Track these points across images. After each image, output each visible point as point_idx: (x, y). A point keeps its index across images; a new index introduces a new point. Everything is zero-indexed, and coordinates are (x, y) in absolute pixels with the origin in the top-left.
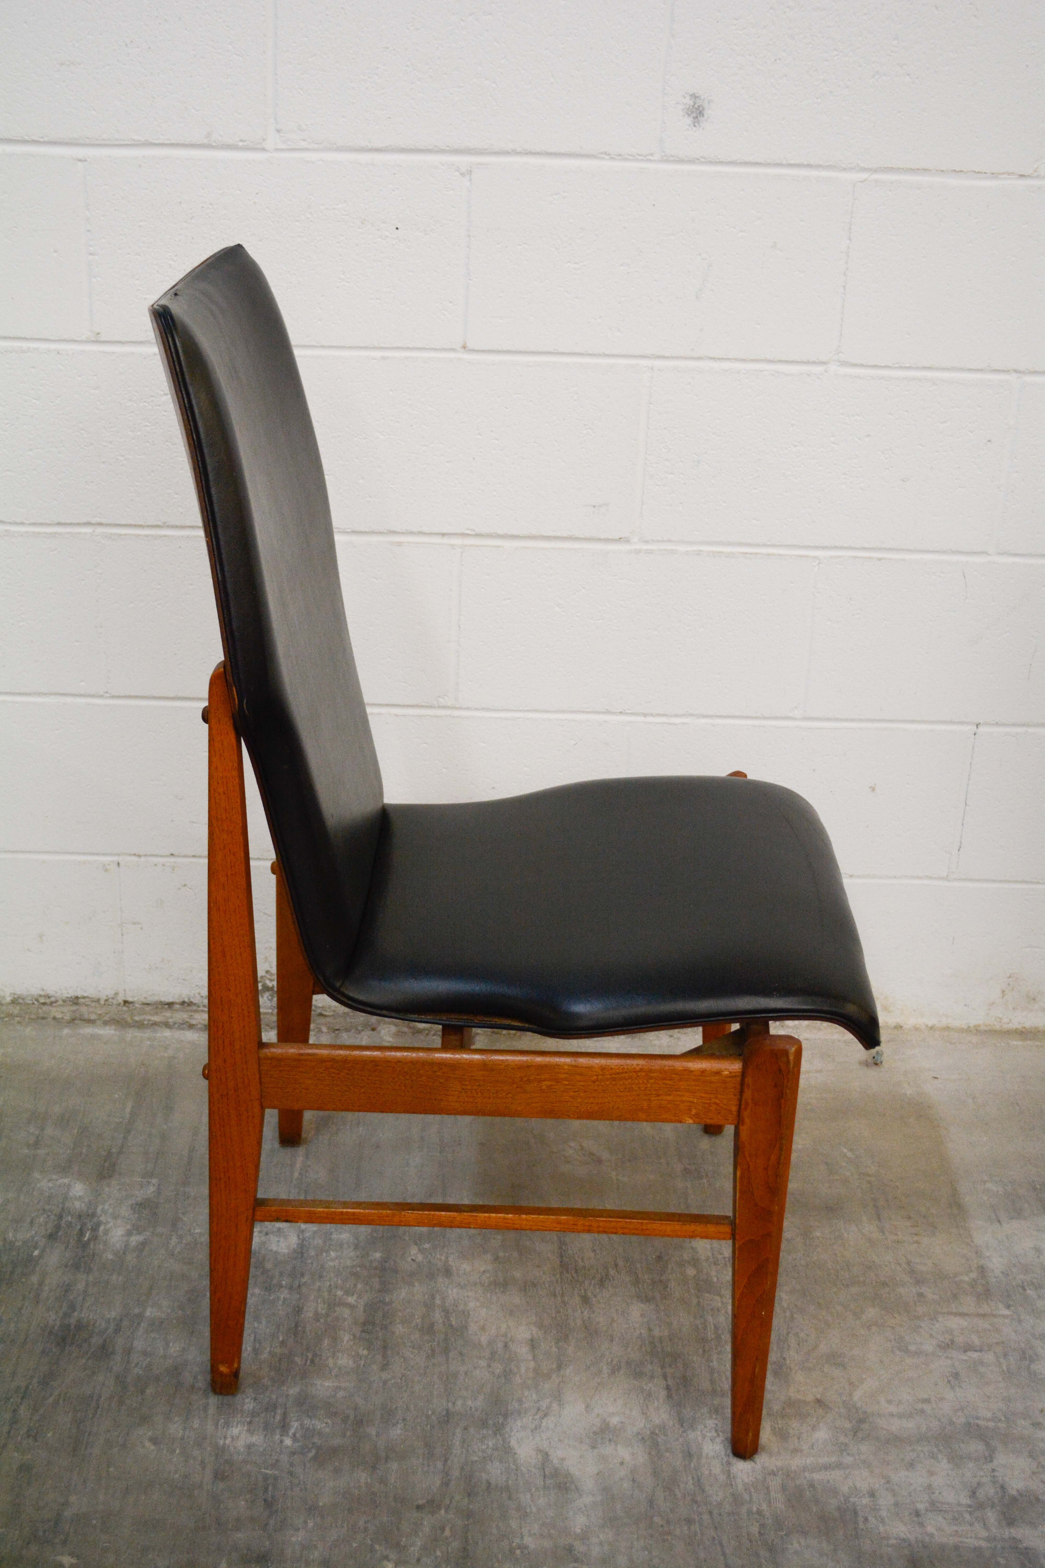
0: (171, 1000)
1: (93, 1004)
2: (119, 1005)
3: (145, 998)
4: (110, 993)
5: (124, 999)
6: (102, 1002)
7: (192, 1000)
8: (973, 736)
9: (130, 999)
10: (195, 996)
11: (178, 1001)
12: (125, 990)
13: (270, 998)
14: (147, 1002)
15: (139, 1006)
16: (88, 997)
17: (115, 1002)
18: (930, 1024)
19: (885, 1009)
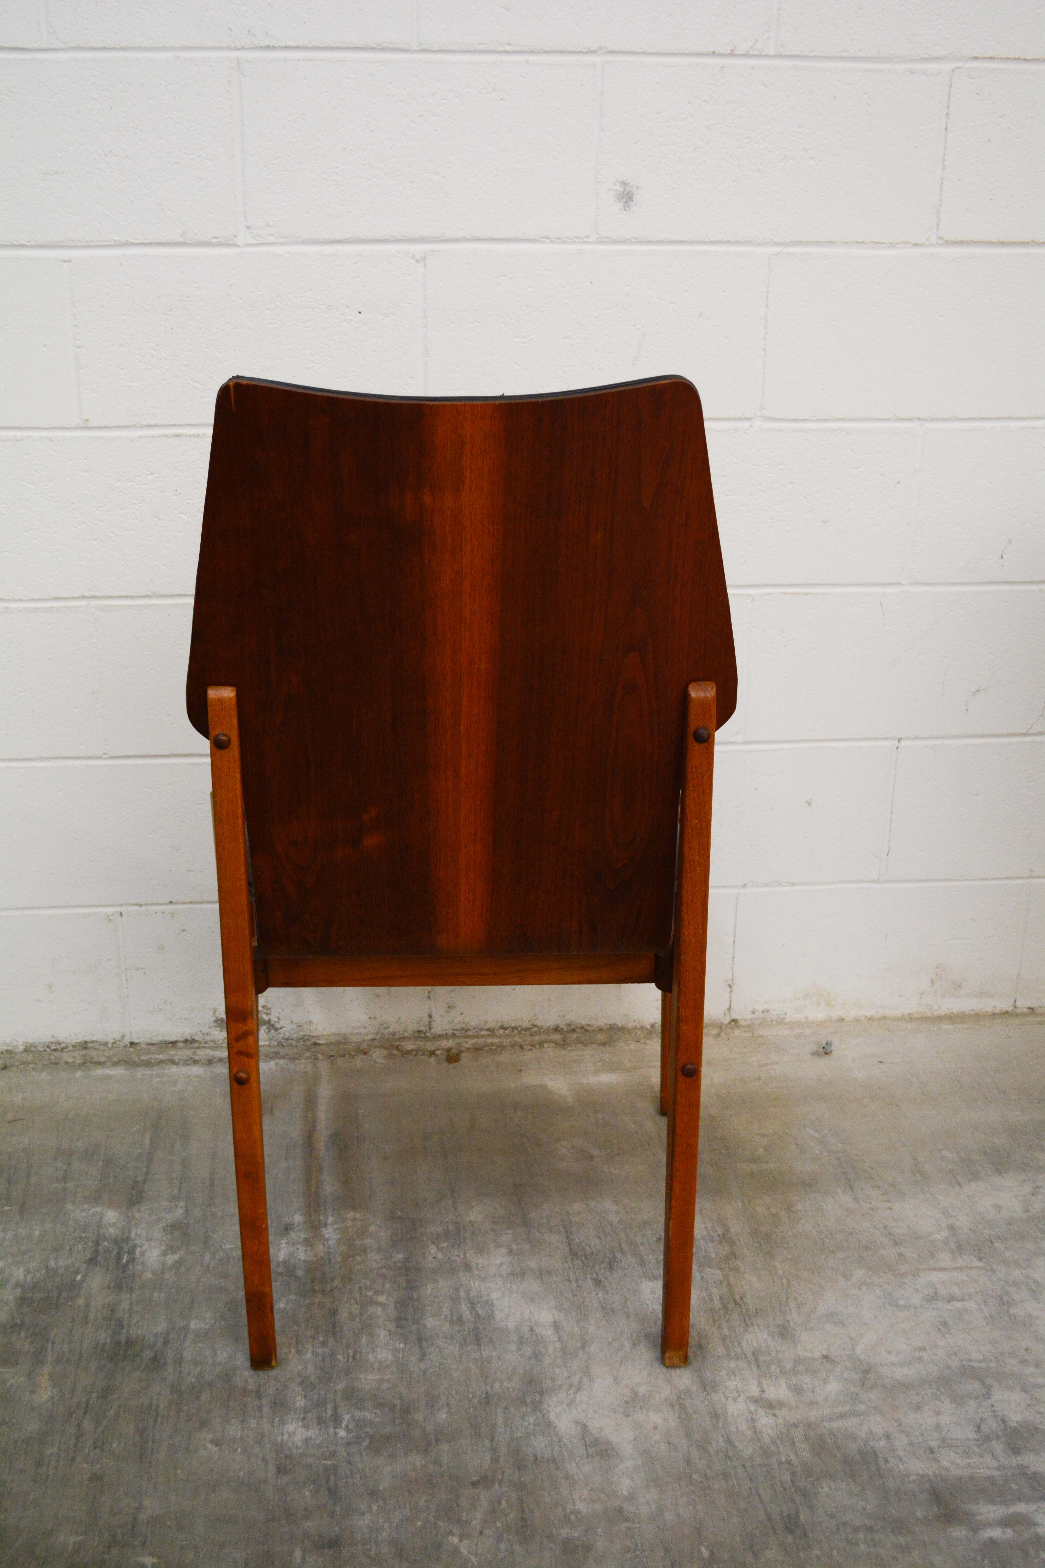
0: (174, 1039)
1: (102, 1048)
2: (126, 1046)
3: (150, 1038)
4: (117, 1036)
5: (131, 1041)
6: (110, 1045)
7: (194, 1037)
8: (896, 750)
9: (137, 1041)
10: (196, 1033)
11: (181, 1039)
12: (131, 1033)
13: (267, 1031)
14: (152, 1043)
15: (144, 1046)
16: (96, 1041)
17: (122, 1044)
18: (869, 1015)
19: (828, 1004)
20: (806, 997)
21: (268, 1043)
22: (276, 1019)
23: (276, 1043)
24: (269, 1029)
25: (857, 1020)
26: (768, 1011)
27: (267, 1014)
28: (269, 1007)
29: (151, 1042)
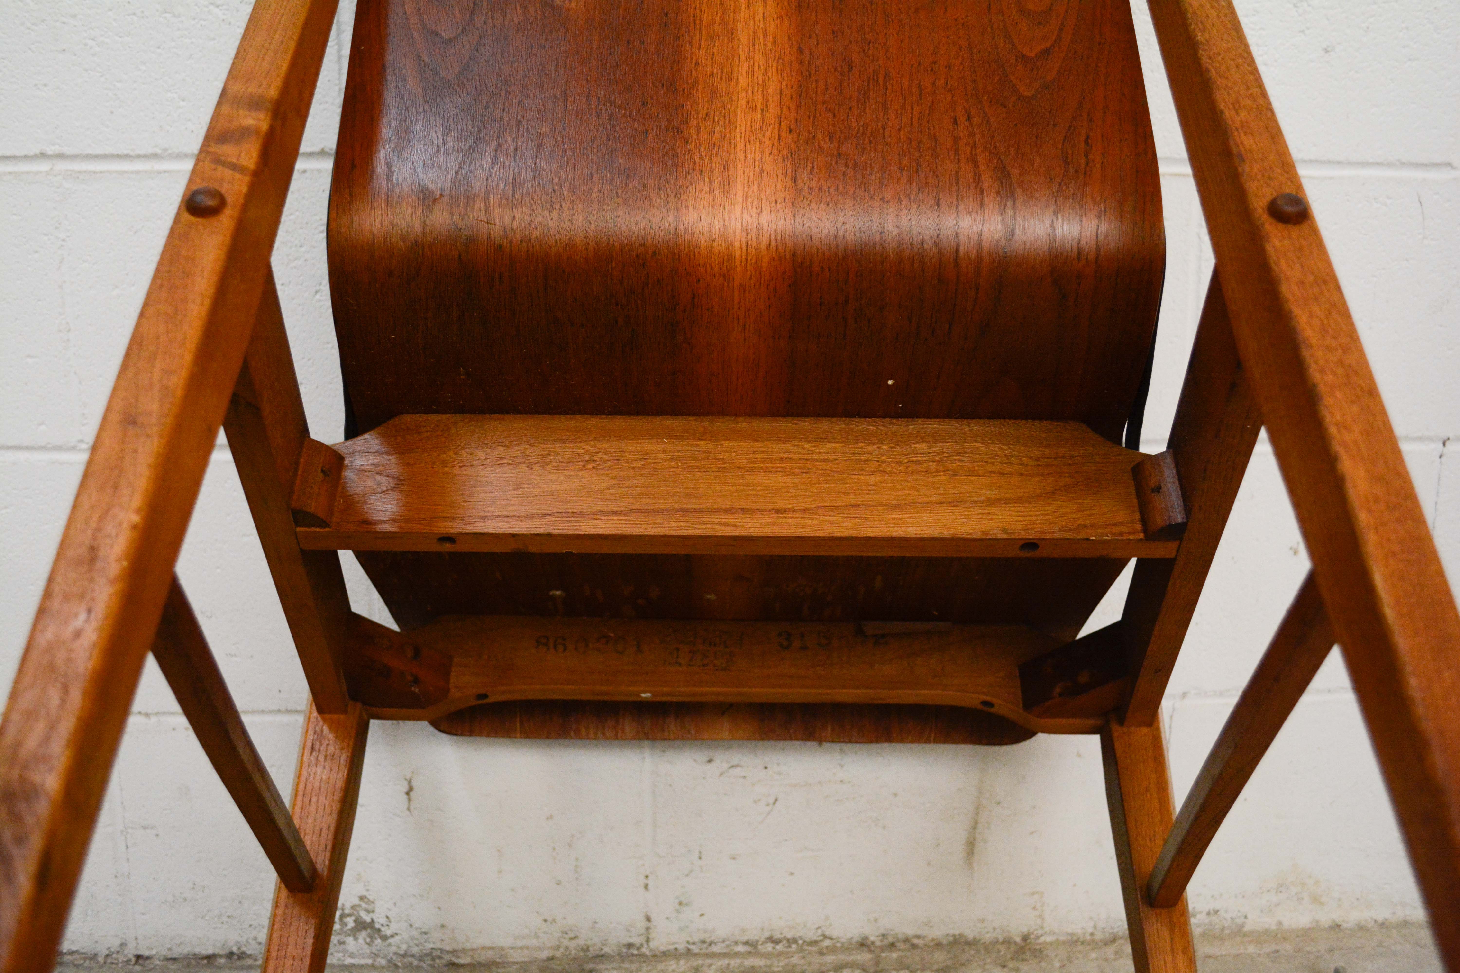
0: (210, 952)
1: (87, 963)
2: (128, 962)
3: (170, 949)
4: (115, 944)
5: (137, 952)
6: (101, 960)
7: (244, 949)
8: (1438, 460)
9: (146, 953)
10: (248, 942)
11: (222, 952)
12: (136, 939)
13: (368, 940)
14: (173, 956)
15: (158, 963)
16: (77, 952)
17: (121, 958)
18: (1380, 919)
19: (1316, 900)
20: (1280, 888)
21: (369, 961)
22: (383, 921)
23: (383, 962)
24: (371, 937)
25: (1361, 928)
26: (1217, 912)
27: (368, 911)
28: (371, 898)
29: (170, 955)
